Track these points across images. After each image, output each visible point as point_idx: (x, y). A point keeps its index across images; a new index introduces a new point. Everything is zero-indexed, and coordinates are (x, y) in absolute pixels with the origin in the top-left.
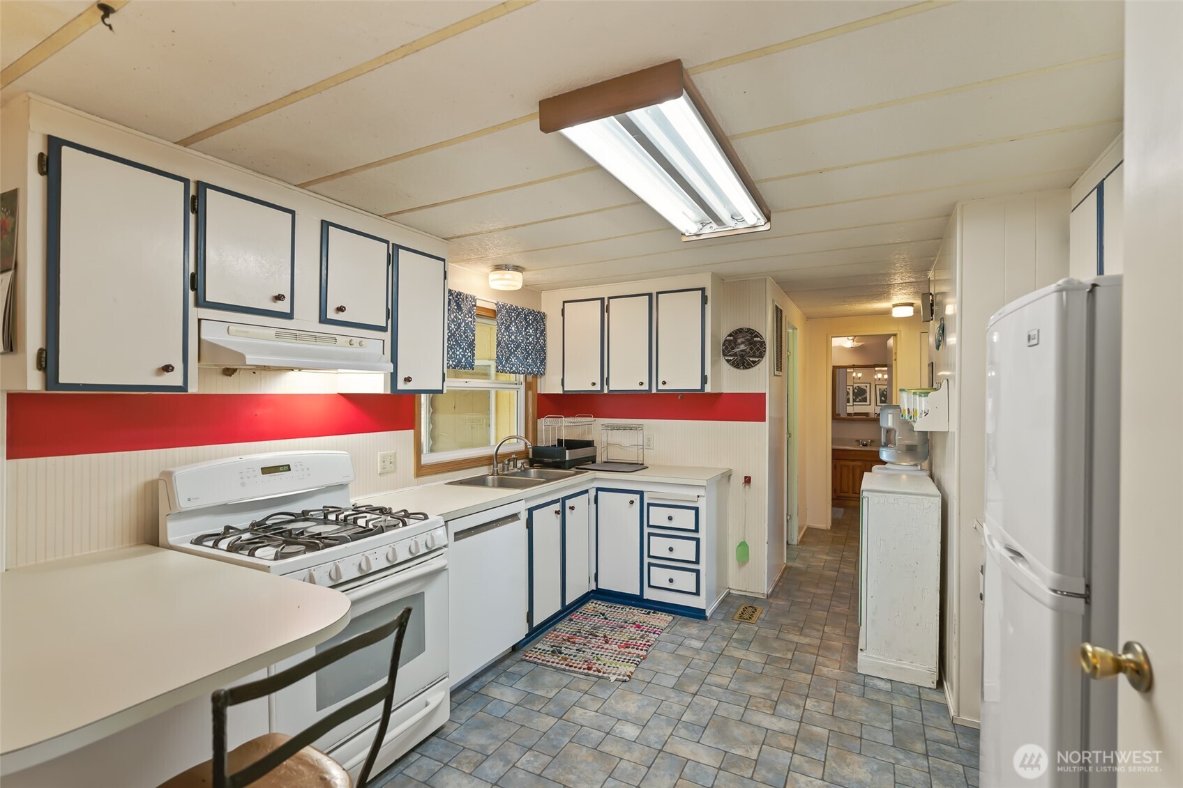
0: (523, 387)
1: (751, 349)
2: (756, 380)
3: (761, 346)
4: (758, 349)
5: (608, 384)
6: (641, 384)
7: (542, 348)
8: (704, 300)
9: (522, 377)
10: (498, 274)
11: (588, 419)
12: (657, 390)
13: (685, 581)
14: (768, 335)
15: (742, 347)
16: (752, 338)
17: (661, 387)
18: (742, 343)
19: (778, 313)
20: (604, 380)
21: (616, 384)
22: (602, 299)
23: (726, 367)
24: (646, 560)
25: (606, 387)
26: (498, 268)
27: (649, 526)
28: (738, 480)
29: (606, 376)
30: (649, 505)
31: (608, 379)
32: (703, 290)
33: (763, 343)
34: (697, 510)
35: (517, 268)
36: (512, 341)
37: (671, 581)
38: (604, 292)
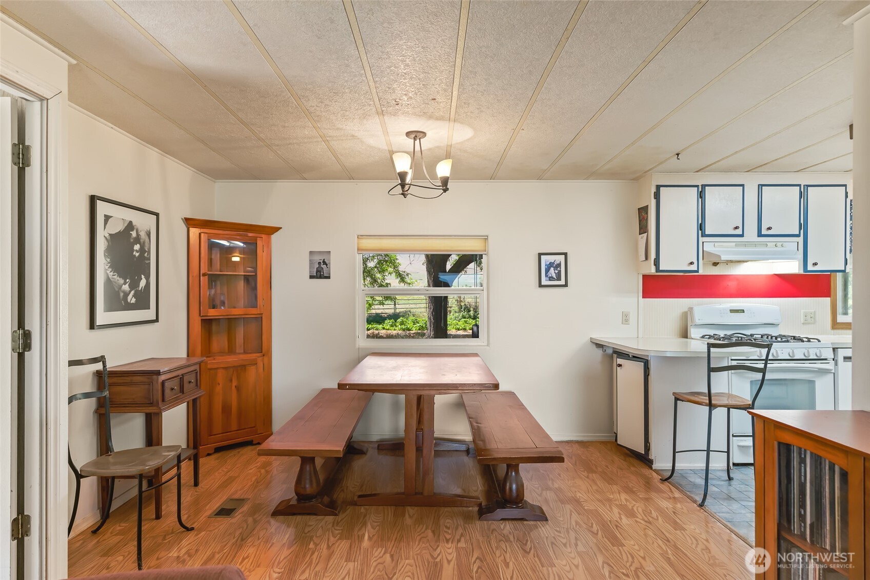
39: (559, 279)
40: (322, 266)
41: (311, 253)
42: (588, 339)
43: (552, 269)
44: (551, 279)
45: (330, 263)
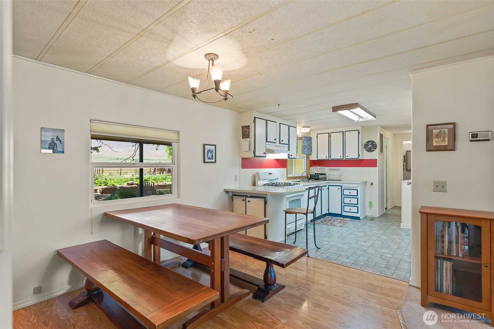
0: (306, 158)
1: (373, 146)
2: (374, 155)
3: (376, 146)
4: (375, 146)
5: (330, 157)
6: (341, 157)
7: (311, 147)
8: (359, 133)
9: (306, 155)
10: (304, 129)
11: (324, 167)
12: (345, 158)
13: (354, 209)
14: (378, 142)
15: (370, 146)
16: (373, 143)
17: (346, 157)
18: (370, 145)
19: (381, 135)
20: (330, 156)
21: (333, 157)
22: (329, 133)
23: (365, 152)
24: (343, 204)
25: (330, 158)
26: (304, 127)
27: (344, 195)
28: (369, 184)
29: (330, 155)
30: (344, 189)
31: (331, 155)
32: (358, 130)
33: (376, 145)
34: (357, 190)
35: (308, 127)
36: (305, 145)
37: (350, 209)
38: (329, 131)
39: (212, 159)
40: (55, 142)
41: (41, 128)
42: (223, 190)
43: (210, 153)
44: (209, 158)
45: (64, 140)
